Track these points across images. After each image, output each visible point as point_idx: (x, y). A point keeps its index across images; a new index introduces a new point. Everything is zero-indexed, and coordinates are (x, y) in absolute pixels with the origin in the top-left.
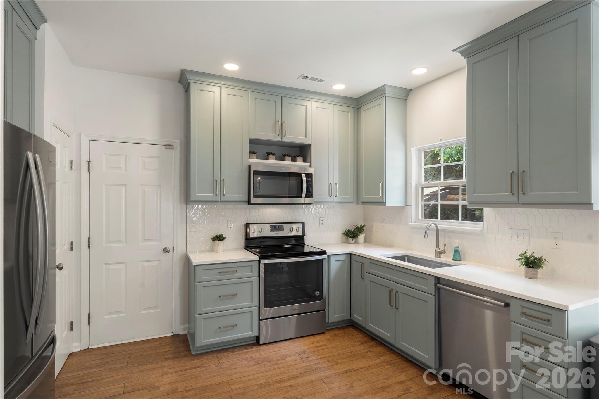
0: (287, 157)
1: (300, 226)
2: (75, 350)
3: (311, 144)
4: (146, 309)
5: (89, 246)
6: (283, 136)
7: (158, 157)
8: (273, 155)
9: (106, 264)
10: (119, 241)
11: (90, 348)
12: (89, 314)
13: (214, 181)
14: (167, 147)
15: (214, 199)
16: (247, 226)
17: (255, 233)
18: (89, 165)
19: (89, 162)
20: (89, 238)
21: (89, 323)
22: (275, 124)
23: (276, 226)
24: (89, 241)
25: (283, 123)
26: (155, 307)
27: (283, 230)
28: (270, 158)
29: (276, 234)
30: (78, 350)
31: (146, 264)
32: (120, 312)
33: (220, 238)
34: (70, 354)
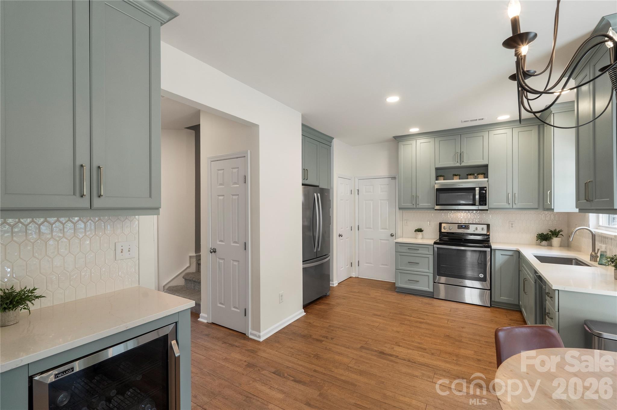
0: (470, 176)
1: (485, 227)
2: (353, 276)
3: (488, 165)
4: (382, 265)
5: (358, 229)
6: (462, 162)
7: (388, 185)
8: (457, 176)
9: (365, 239)
10: (370, 228)
11: (359, 277)
12: (359, 261)
13: (413, 196)
14: (392, 178)
15: (412, 207)
16: (440, 224)
17: (445, 229)
18: (358, 191)
19: (358, 190)
20: (358, 226)
21: (359, 265)
22: (455, 155)
23: (463, 225)
24: (358, 227)
25: (462, 153)
26: (387, 265)
27: (469, 229)
28: (454, 178)
29: (462, 231)
30: (354, 276)
31: (382, 241)
32: (371, 263)
33: (420, 230)
34: (351, 277)
